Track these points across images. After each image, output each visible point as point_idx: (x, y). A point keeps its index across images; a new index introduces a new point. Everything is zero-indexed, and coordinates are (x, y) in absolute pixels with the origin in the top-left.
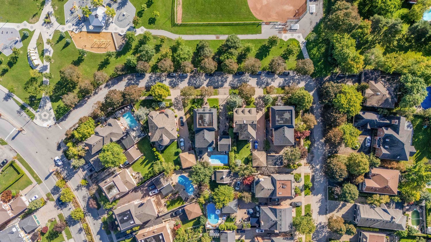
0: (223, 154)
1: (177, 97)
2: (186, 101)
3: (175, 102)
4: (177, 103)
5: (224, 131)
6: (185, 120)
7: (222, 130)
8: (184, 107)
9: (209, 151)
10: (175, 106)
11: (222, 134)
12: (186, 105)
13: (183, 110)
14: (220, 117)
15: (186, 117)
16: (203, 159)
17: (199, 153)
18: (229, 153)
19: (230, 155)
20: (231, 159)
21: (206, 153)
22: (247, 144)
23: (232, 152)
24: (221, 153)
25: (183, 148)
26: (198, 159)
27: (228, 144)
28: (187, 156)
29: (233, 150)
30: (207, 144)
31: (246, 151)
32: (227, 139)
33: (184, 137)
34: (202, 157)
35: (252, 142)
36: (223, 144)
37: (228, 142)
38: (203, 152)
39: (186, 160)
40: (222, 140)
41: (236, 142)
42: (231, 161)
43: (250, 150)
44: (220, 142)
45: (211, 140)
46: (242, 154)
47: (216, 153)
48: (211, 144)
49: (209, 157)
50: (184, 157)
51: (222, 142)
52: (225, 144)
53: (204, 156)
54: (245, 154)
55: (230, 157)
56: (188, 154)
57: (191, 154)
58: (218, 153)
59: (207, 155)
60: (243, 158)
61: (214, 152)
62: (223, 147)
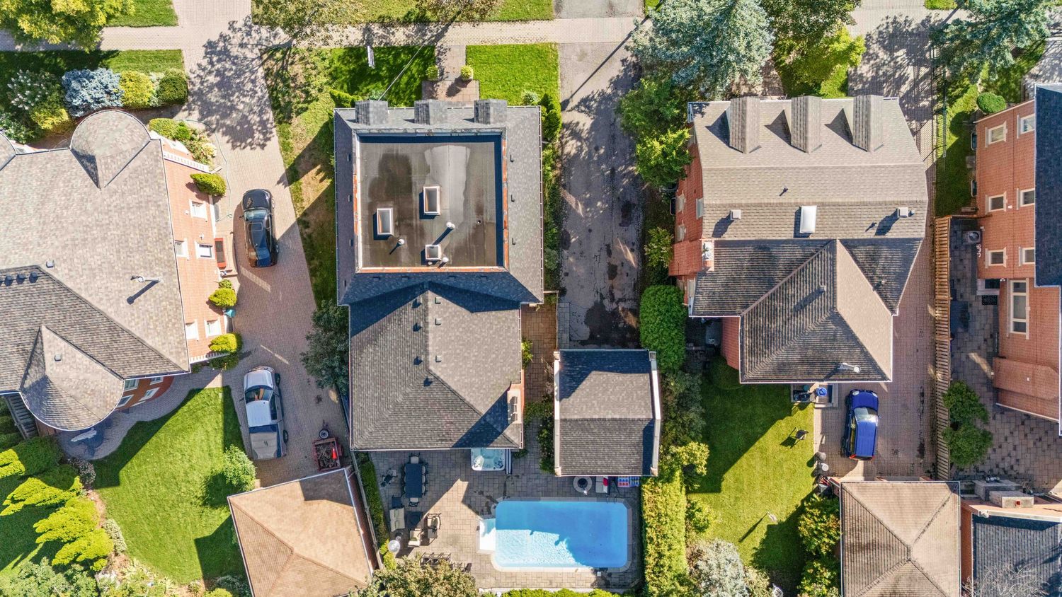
0: (593, 493)
1: (223, 37)
2: (297, 69)
3: (212, 79)
4: (225, 84)
5: (599, 306)
6: (284, 218)
7: (582, 299)
8: (284, 113)
9: (478, 464)
10: (207, 110)
11: (585, 332)
12: (297, 99)
13: (274, 143)
14: (571, 199)
15: (297, 199)
16: (430, 531)
17: (402, 479)
18: (647, 495)
19: (648, 506)
20: (658, 538)
21: (459, 482)
22: (789, 418)
23: (667, 487)
24: (579, 489)
25: (266, 443)
26: (393, 529)
27: (639, 419)
28: (294, 515)
29: (673, 471)
30: (451, 423)
31: (782, 467)
32: (629, 375)
33: (277, 360)
34: (426, 518)
35: (830, 401)
36: (597, 417)
37: (640, 406)
38: (431, 476)
39: (279, 551)
40: (584, 383)
41: (699, 397)
42: (657, 562)
43: (810, 464)
44: (571, 399)
45: (493, 385)
46: (741, 491)
47: (537, 481)
48: (485, 420)
49: (479, 517)
50: (265, 525)
51: (583, 400)
52: (610, 417)
53: (438, 504)
54: (772, 496)
55: (651, 527)
56: (303, 499)
57: (325, 501)
58: (550, 486)
59: (464, 502)
60: (755, 527)
61: (518, 476)
62: (593, 442)
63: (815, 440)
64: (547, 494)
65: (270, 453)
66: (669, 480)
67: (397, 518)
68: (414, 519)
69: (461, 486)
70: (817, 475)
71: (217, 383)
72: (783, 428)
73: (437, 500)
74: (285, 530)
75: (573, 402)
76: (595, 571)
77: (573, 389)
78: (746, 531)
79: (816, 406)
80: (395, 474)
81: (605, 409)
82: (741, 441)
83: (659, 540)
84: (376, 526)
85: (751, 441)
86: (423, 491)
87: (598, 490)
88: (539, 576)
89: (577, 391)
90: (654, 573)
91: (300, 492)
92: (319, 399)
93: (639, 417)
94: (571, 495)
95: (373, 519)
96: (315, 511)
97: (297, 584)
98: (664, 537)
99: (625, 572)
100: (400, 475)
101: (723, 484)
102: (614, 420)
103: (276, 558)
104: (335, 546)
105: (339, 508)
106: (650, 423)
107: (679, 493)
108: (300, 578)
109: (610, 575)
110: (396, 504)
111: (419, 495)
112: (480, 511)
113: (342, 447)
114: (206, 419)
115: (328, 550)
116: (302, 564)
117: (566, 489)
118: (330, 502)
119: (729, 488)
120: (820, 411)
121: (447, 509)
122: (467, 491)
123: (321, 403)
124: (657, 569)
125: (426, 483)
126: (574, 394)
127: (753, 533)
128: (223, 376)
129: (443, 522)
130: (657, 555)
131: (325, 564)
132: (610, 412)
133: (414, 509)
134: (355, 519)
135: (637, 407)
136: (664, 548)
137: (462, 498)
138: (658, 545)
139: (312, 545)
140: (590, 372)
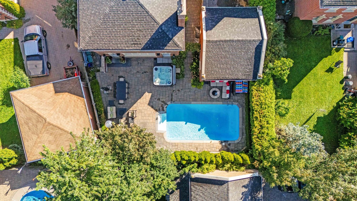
0: (220, 98)
16: (130, 119)
17: (115, 91)
18: (254, 92)
19: (255, 98)
20: (260, 117)
21: (147, 94)
22: (329, 57)
23: (267, 88)
24: (213, 96)
25: (36, 66)
26: (109, 117)
27: (254, 40)
28: (49, 101)
29: (269, 80)
30: (140, 31)
31: (326, 84)
32: (246, 19)
33: (44, 23)
34: (128, 113)
35: (353, 46)
36: (228, 39)
37: (254, 34)
38: (131, 90)
39: (38, 121)
40: (220, 23)
41: (283, 38)
42: (260, 131)
43: (341, 82)
44: (213, 31)
45: (166, 7)
46: (302, 98)
47: (190, 93)
48: (161, 29)
49: (158, 113)
50: (31, 107)
51: (220, 31)
52: (236, 39)
53: (135, 105)
54: (320, 101)
55: (256, 111)
56: (54, 92)
57: (67, 93)
58: (197, 96)
59: (149, 104)
60: (310, 118)
61: (179, 90)
62: (225, 57)
63: (344, 69)
64: (195, 100)
65: (39, 72)
66: (267, 84)
67: (112, 111)
68: (121, 113)
69: (147, 96)
70: (345, 89)
71: (11, 36)
72: (327, 62)
73: (134, 103)
74: (42, 109)
75: (214, 32)
76: (221, 143)
77: (214, 26)
78: (305, 120)
79: (345, 50)
80: (111, 89)
81: (233, 35)
82: (303, 70)
83: (261, 119)
84: (99, 115)
85: (309, 70)
86: (126, 97)
87: (223, 97)
88: (190, 145)
89: (216, 27)
90: (258, 138)
91: (52, 89)
92: (68, 46)
93: (254, 39)
94: (208, 101)
95: (97, 111)
96: (61, 99)
97: (50, 142)
98: (264, 116)
99: (238, 143)
100: (113, 89)
101: (293, 94)
102: (238, 41)
103: (37, 126)
104: (73, 119)
105: (75, 98)
106: (260, 43)
107: (272, 92)
108: (51, 138)
109: (229, 144)
110: (111, 104)
111: (125, 99)
112: (158, 109)
113: (81, 72)
114: (4, 56)
115: (68, 121)
116: (52, 129)
117: (205, 97)
118: (70, 94)
119: (296, 96)
120: (347, 53)
121: (140, 108)
122: (151, 98)
123: (69, 48)
124: (260, 135)
125: (128, 93)
126: (214, 28)
127: (309, 121)
128: (14, 32)
129: (137, 115)
130: (260, 127)
131: (66, 129)
132: (236, 36)
133: (121, 107)
134: (85, 105)
135: (252, 34)
136: (264, 123)
137: (148, 102)
138: (260, 121)
139: (58, 118)
140: (223, 18)
